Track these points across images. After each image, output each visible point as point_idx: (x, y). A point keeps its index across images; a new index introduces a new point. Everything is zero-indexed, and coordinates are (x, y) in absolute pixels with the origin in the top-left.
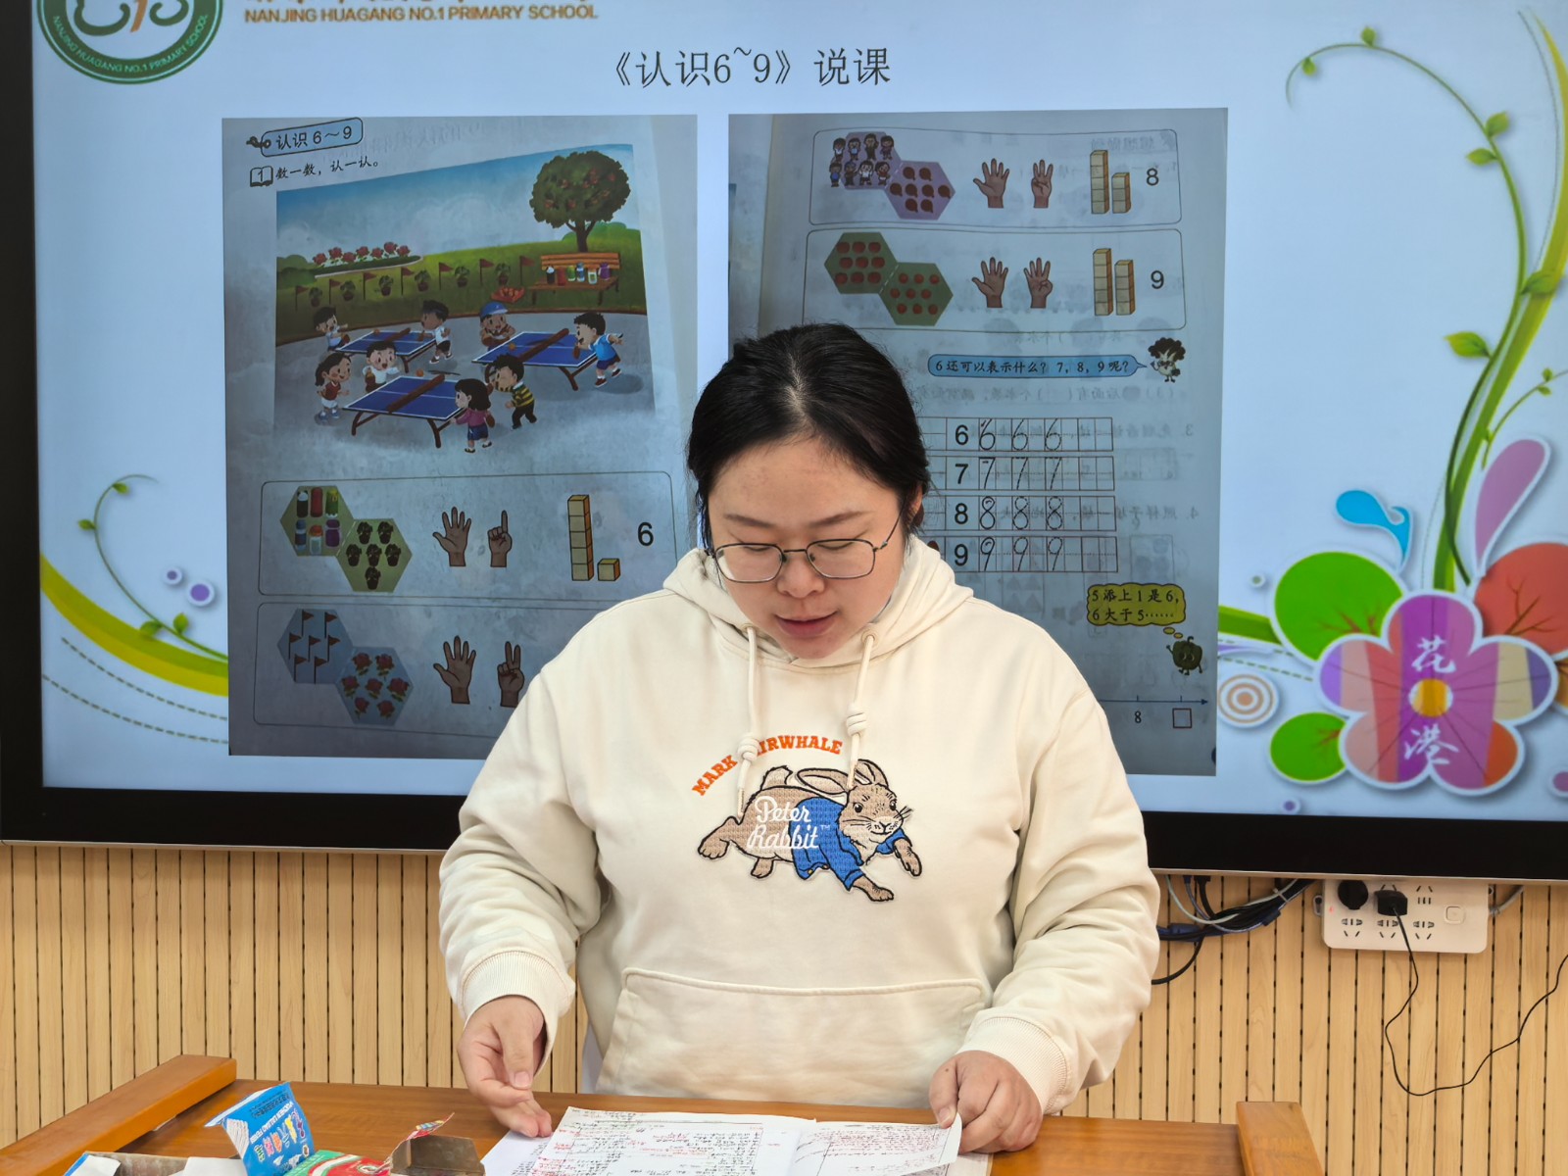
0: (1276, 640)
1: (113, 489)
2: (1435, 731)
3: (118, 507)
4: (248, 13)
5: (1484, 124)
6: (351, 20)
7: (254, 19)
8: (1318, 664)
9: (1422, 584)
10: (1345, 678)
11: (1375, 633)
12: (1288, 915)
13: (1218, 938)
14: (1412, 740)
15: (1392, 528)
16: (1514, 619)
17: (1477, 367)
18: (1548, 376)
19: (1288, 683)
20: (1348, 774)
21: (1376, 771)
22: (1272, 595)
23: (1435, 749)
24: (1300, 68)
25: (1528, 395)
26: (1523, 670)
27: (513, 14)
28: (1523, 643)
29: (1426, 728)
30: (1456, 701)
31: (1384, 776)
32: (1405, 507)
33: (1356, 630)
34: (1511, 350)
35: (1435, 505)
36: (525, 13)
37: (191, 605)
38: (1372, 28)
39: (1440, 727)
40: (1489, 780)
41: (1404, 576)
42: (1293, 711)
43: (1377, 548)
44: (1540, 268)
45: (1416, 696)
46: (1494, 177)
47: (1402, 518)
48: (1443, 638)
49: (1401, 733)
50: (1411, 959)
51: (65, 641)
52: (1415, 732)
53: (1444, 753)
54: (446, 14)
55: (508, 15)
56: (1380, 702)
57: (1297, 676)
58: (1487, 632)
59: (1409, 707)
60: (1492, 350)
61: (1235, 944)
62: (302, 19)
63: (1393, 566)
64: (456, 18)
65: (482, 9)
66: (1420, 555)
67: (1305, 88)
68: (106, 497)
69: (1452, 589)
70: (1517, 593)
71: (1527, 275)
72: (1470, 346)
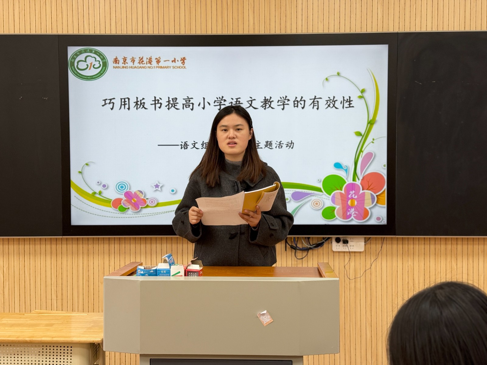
0: (322, 192)
1: (86, 165)
2: (353, 210)
3: (87, 168)
4: (114, 67)
5: (361, 91)
6: (135, 68)
7: (115, 68)
8: (331, 197)
9: (350, 181)
10: (336, 199)
11: (341, 190)
12: (325, 245)
13: (312, 250)
14: (349, 211)
15: (344, 169)
16: (368, 187)
17: (360, 138)
18: (373, 139)
19: (325, 200)
20: (337, 218)
21: (342, 217)
22: (322, 183)
23: (353, 213)
24: (325, 80)
25: (370, 143)
26: (370, 197)
27: (169, 68)
28: (370, 192)
29: (352, 209)
30: (357, 203)
31: (344, 219)
32: (347, 165)
33: (338, 190)
34: (366, 135)
35: (352, 165)
36: (172, 67)
37: (102, 189)
38: (339, 72)
39: (354, 209)
40: (364, 219)
41: (347, 179)
42: (326, 206)
43: (341, 173)
44: (372, 119)
45: (349, 202)
46: (363, 100)
47: (346, 168)
48: (354, 191)
49: (346, 210)
50: (350, 253)
51: (75, 196)
52: (349, 210)
53: (355, 214)
54: (155, 67)
55: (168, 68)
56: (342, 204)
57: (327, 199)
58: (363, 190)
59: (348, 205)
60: (363, 135)
61: (315, 251)
62: (125, 68)
63: (345, 177)
64: (157, 68)
65: (163, 67)
66: (350, 176)
67: (326, 83)
68: (84, 166)
69: (356, 181)
70: (368, 182)
71: (369, 120)
72: (358, 134)
